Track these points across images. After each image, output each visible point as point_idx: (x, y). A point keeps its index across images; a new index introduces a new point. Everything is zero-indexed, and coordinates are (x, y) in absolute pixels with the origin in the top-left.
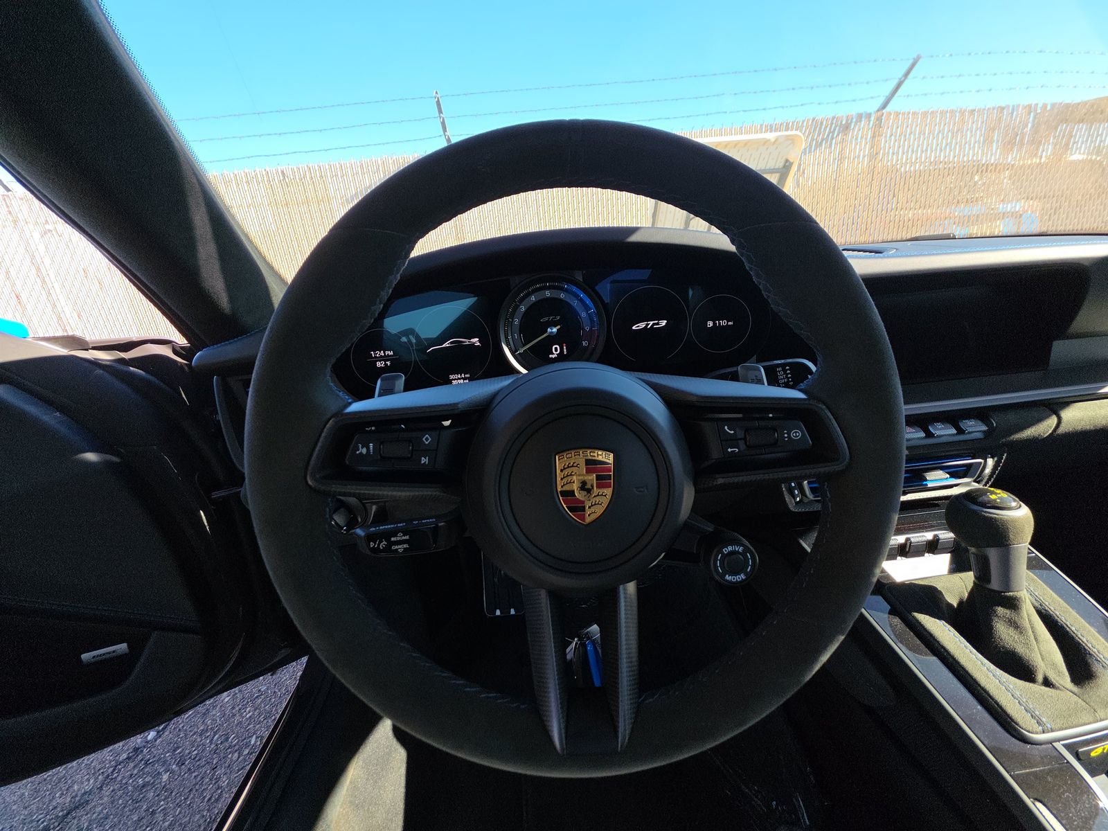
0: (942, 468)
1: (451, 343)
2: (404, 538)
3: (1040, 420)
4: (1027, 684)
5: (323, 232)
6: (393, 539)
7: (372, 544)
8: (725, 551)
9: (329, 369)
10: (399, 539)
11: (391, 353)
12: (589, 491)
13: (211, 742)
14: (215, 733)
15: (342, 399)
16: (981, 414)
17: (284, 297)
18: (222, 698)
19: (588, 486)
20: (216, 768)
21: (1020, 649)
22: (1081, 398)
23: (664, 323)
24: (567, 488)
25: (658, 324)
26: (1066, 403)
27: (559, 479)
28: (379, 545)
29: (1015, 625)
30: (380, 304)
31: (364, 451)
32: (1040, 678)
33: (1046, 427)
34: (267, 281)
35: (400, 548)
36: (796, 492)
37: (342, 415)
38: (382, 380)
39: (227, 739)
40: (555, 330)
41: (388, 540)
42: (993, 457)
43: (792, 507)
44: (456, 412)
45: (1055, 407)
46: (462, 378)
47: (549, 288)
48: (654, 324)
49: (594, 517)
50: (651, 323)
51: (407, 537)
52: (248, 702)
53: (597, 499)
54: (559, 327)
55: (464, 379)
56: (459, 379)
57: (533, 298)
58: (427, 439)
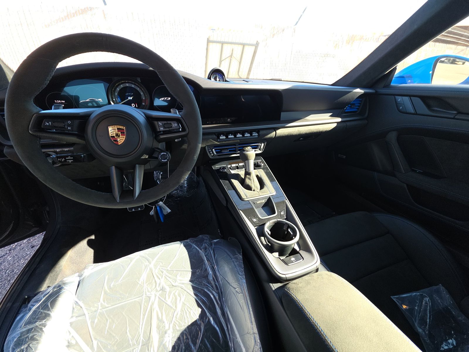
0: (251, 146)
1: (90, 100)
2: (71, 158)
3: (271, 133)
4: (249, 191)
5: (25, 57)
6: (67, 158)
7: (59, 159)
8: (161, 154)
9: (32, 100)
10: (69, 158)
11: (64, 102)
12: (119, 136)
13: (5, 273)
14: (7, 270)
15: (38, 109)
16: (258, 131)
17: (13, 77)
18: (8, 259)
19: (118, 135)
20: (10, 280)
21: (250, 184)
22: (282, 127)
23: (169, 99)
24: (112, 135)
25: (168, 99)
26: (278, 128)
27: (110, 133)
28: (62, 160)
29: (250, 179)
30: (48, 81)
31: (48, 124)
32: (253, 190)
33: (273, 134)
34: (4, 70)
35: (70, 161)
36: (211, 152)
37: (39, 113)
38: (54, 106)
39: (13, 271)
40: (131, 98)
41: (65, 159)
42: (263, 143)
43: (210, 157)
44: (79, 115)
45: (275, 129)
47: (128, 83)
48: (166, 99)
49: (121, 143)
50: (166, 98)
51: (72, 158)
52: (21, 258)
53: (122, 138)
54: (132, 97)
57: (122, 86)
58: (69, 122)
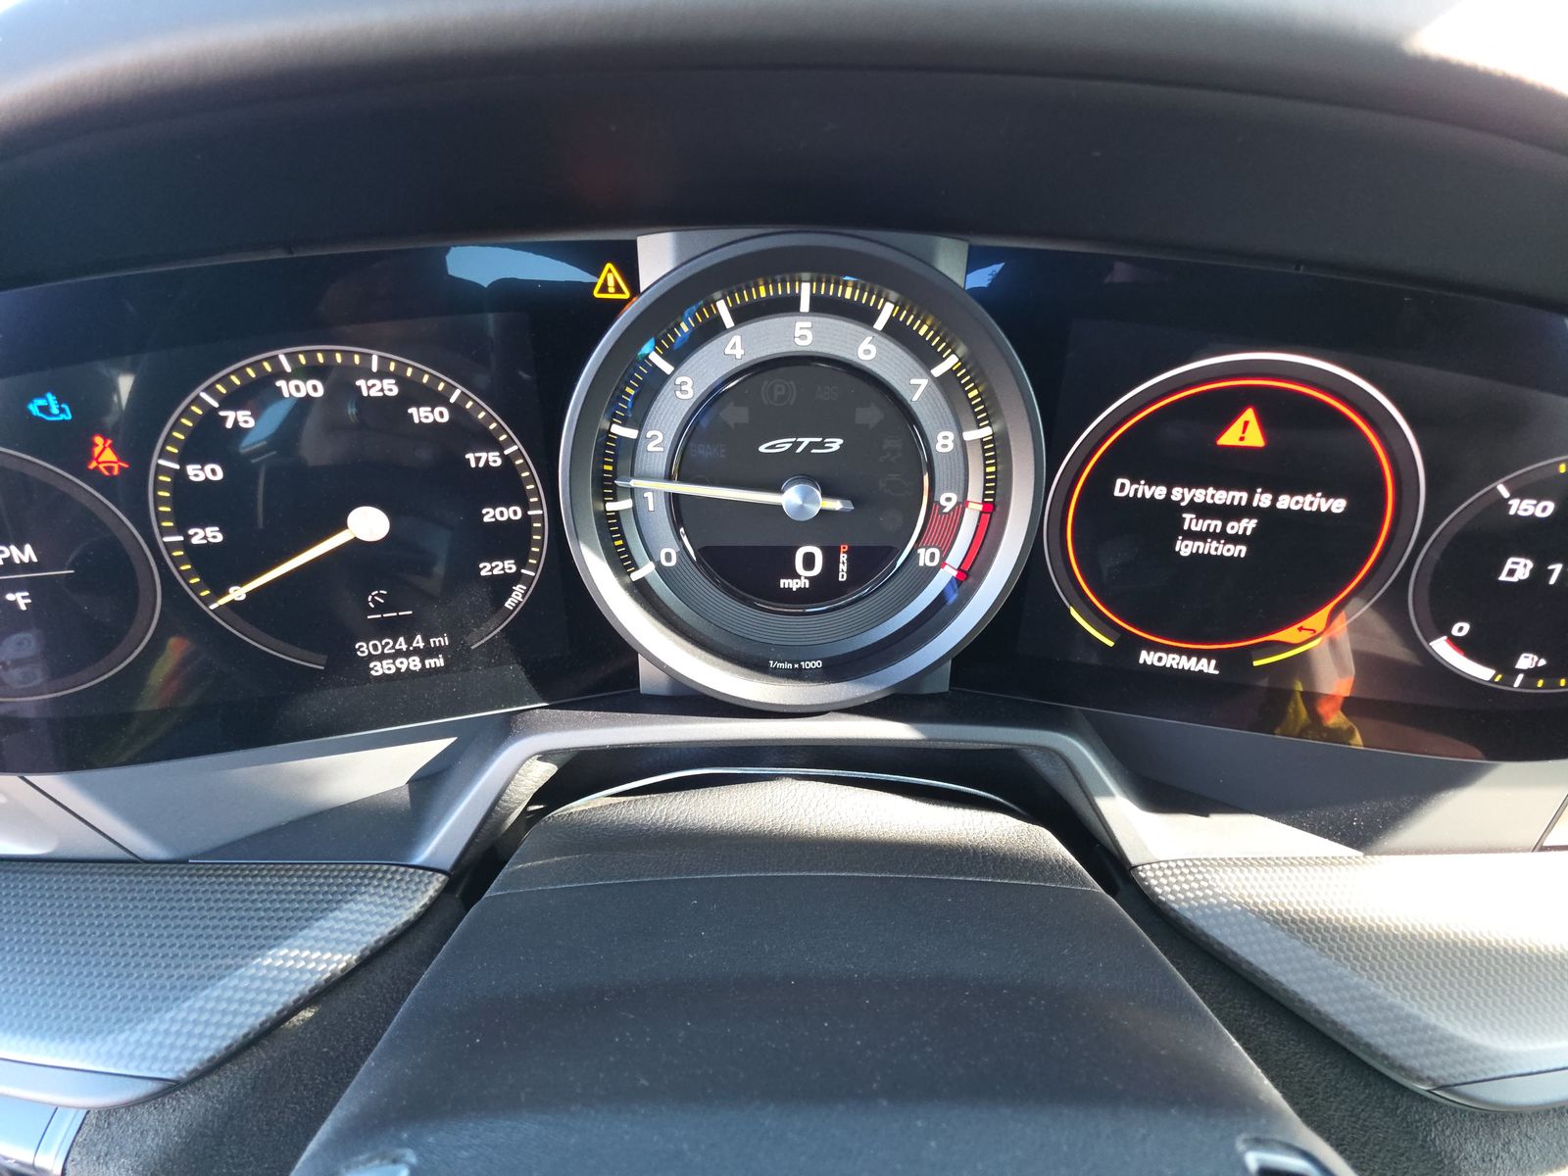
46: (417, 651)
55: (426, 653)
56: (399, 654)
